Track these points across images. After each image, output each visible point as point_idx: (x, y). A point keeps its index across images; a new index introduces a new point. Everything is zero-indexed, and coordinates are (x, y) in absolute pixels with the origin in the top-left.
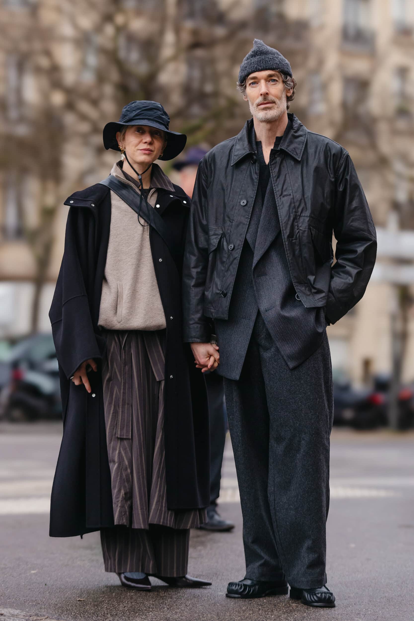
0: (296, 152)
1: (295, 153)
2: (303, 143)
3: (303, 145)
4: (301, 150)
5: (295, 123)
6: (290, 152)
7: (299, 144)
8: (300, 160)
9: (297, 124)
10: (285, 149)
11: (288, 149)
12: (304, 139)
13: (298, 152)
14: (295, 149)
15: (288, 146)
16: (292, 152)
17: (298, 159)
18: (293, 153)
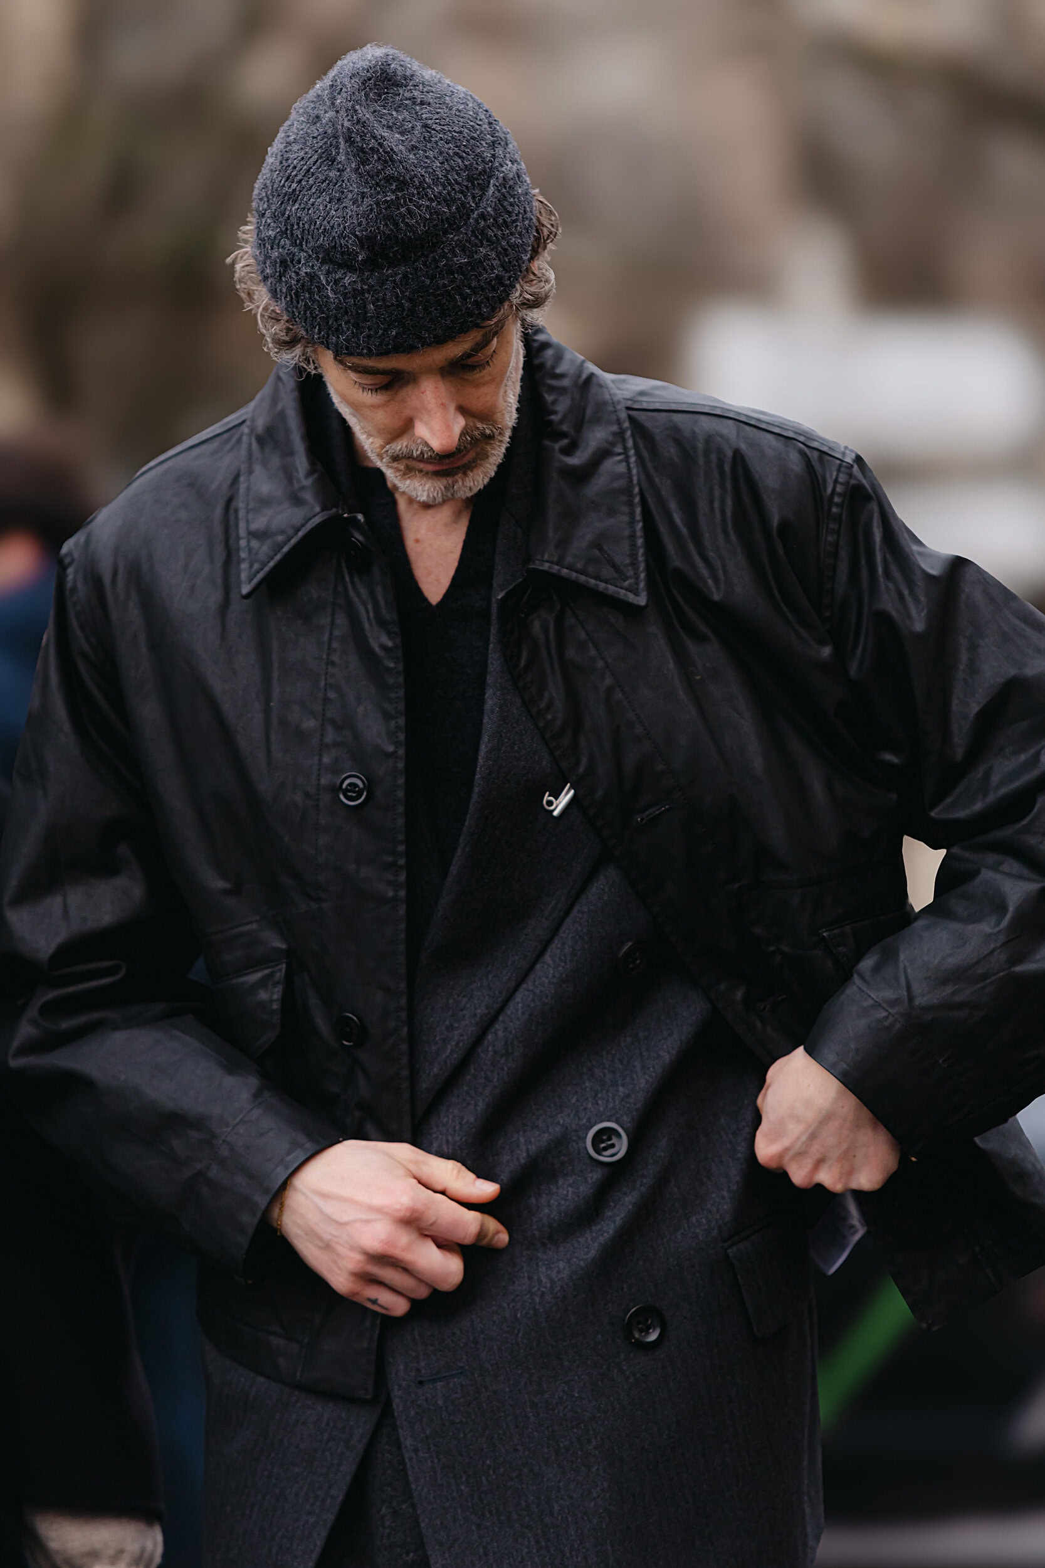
0: (614, 566)
1: (607, 572)
2: (628, 491)
3: (631, 504)
4: (632, 537)
5: (552, 389)
6: (583, 572)
7: (612, 512)
8: (642, 600)
9: (562, 390)
10: (555, 568)
11: (569, 560)
12: (622, 468)
13: (621, 556)
14: (601, 549)
15: (563, 543)
16: (591, 569)
17: (631, 598)
18: (597, 578)
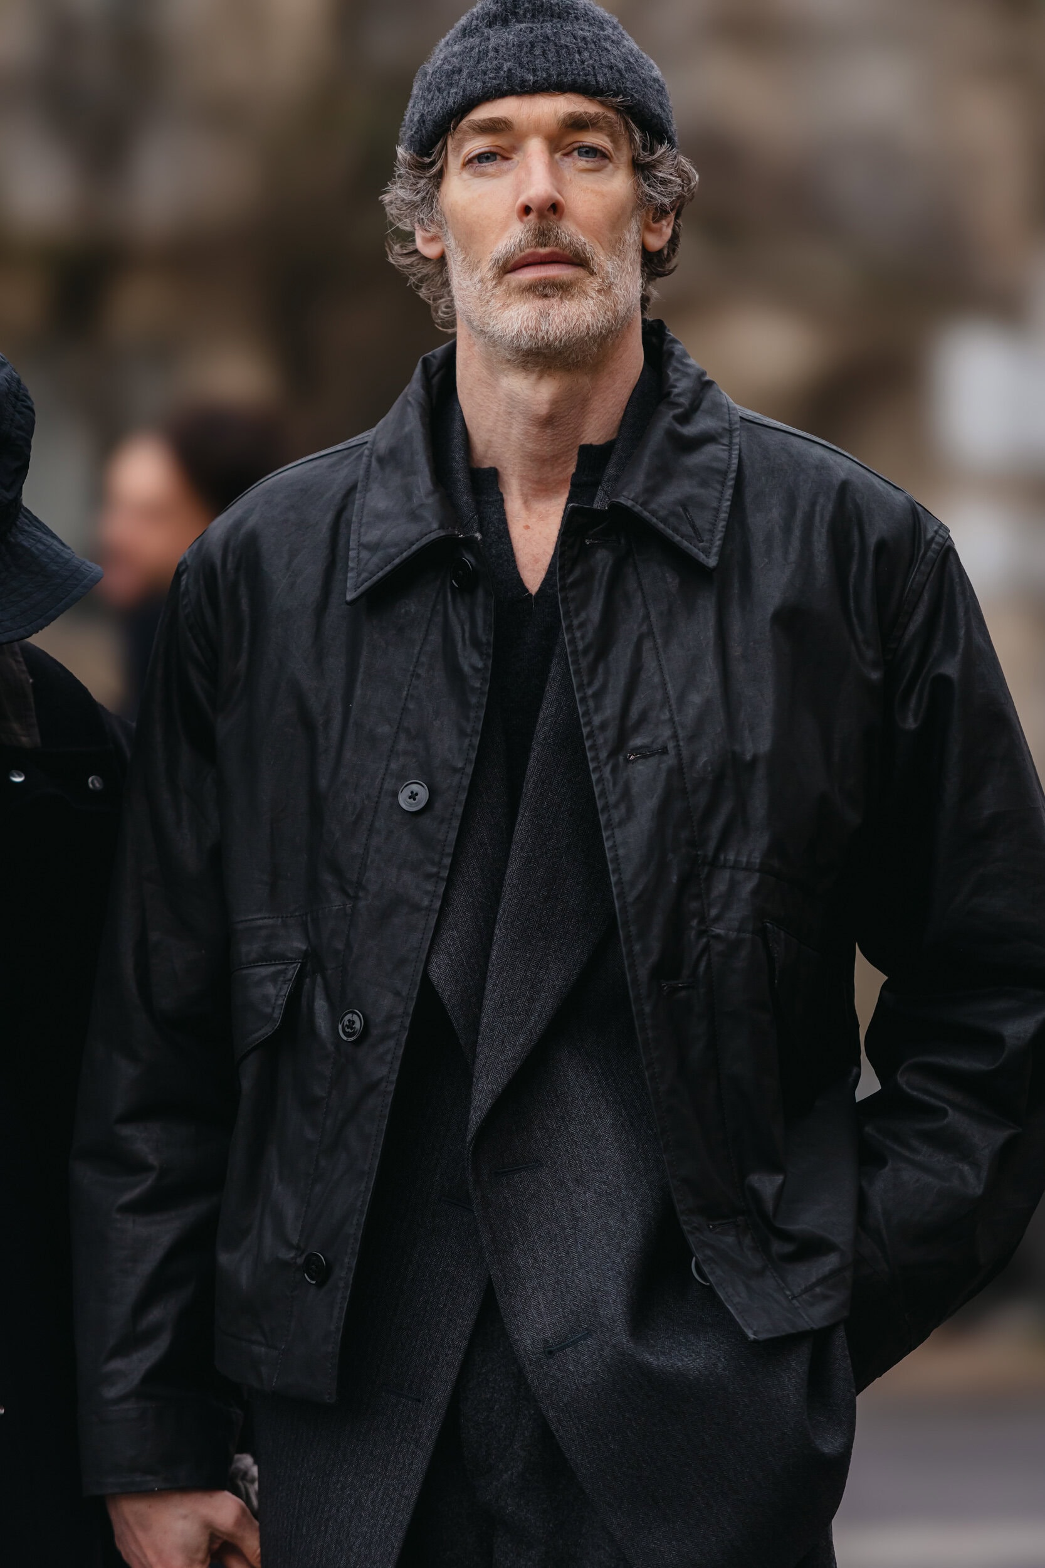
0: (693, 527)
1: (686, 529)
2: (725, 473)
3: (723, 484)
4: (717, 510)
5: (676, 370)
6: (664, 520)
7: (704, 484)
8: (712, 562)
9: (686, 375)
10: (638, 508)
11: (653, 506)
12: (725, 455)
13: (702, 520)
14: (685, 509)
15: (652, 491)
16: (672, 520)
17: (702, 557)
18: (676, 530)
